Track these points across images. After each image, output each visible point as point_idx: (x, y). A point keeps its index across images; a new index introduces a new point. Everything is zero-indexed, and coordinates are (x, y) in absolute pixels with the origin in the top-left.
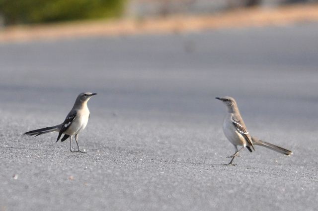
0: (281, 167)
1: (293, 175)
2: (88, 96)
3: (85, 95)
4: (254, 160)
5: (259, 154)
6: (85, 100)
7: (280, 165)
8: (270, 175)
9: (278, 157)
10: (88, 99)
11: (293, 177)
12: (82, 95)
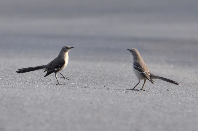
0: (27, 83)
1: (35, 88)
2: (69, 48)
3: (66, 48)
4: (9, 78)
5: (11, 75)
6: (66, 51)
7: (26, 81)
8: (19, 89)
9: (25, 76)
10: (69, 51)
11: (35, 90)
12: (64, 47)
